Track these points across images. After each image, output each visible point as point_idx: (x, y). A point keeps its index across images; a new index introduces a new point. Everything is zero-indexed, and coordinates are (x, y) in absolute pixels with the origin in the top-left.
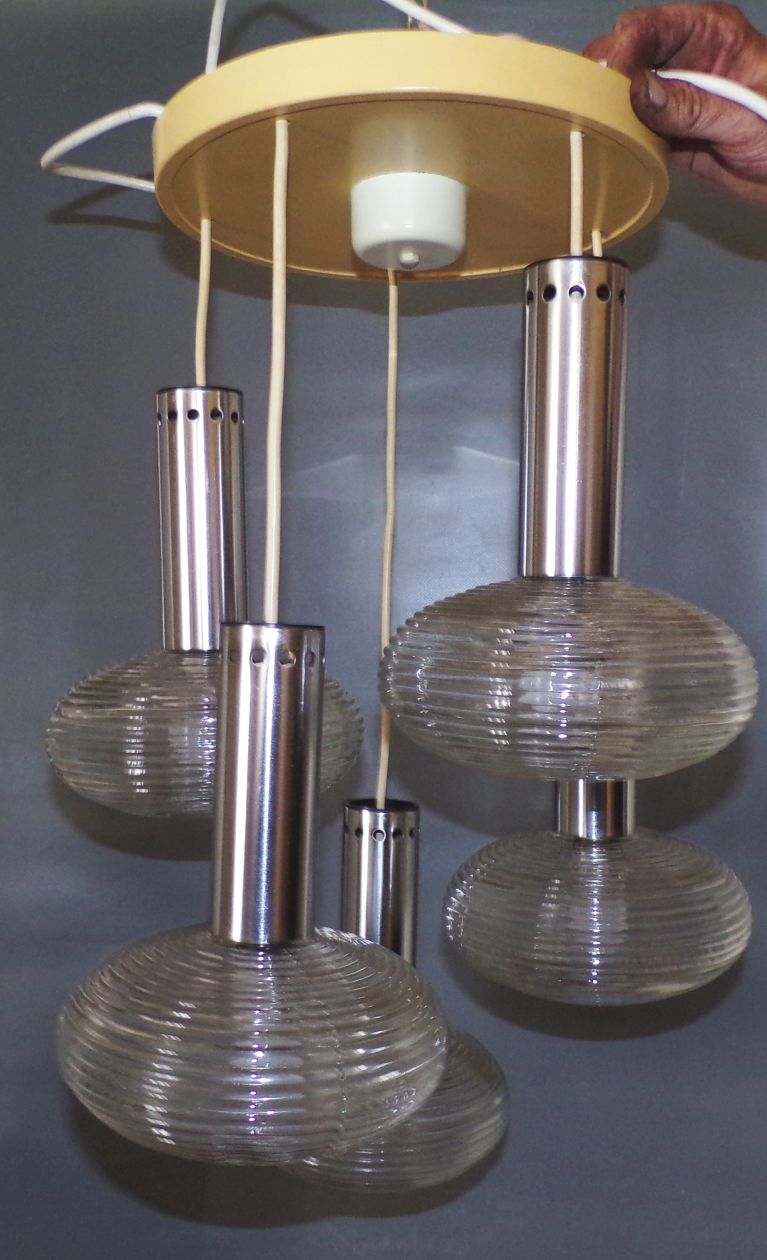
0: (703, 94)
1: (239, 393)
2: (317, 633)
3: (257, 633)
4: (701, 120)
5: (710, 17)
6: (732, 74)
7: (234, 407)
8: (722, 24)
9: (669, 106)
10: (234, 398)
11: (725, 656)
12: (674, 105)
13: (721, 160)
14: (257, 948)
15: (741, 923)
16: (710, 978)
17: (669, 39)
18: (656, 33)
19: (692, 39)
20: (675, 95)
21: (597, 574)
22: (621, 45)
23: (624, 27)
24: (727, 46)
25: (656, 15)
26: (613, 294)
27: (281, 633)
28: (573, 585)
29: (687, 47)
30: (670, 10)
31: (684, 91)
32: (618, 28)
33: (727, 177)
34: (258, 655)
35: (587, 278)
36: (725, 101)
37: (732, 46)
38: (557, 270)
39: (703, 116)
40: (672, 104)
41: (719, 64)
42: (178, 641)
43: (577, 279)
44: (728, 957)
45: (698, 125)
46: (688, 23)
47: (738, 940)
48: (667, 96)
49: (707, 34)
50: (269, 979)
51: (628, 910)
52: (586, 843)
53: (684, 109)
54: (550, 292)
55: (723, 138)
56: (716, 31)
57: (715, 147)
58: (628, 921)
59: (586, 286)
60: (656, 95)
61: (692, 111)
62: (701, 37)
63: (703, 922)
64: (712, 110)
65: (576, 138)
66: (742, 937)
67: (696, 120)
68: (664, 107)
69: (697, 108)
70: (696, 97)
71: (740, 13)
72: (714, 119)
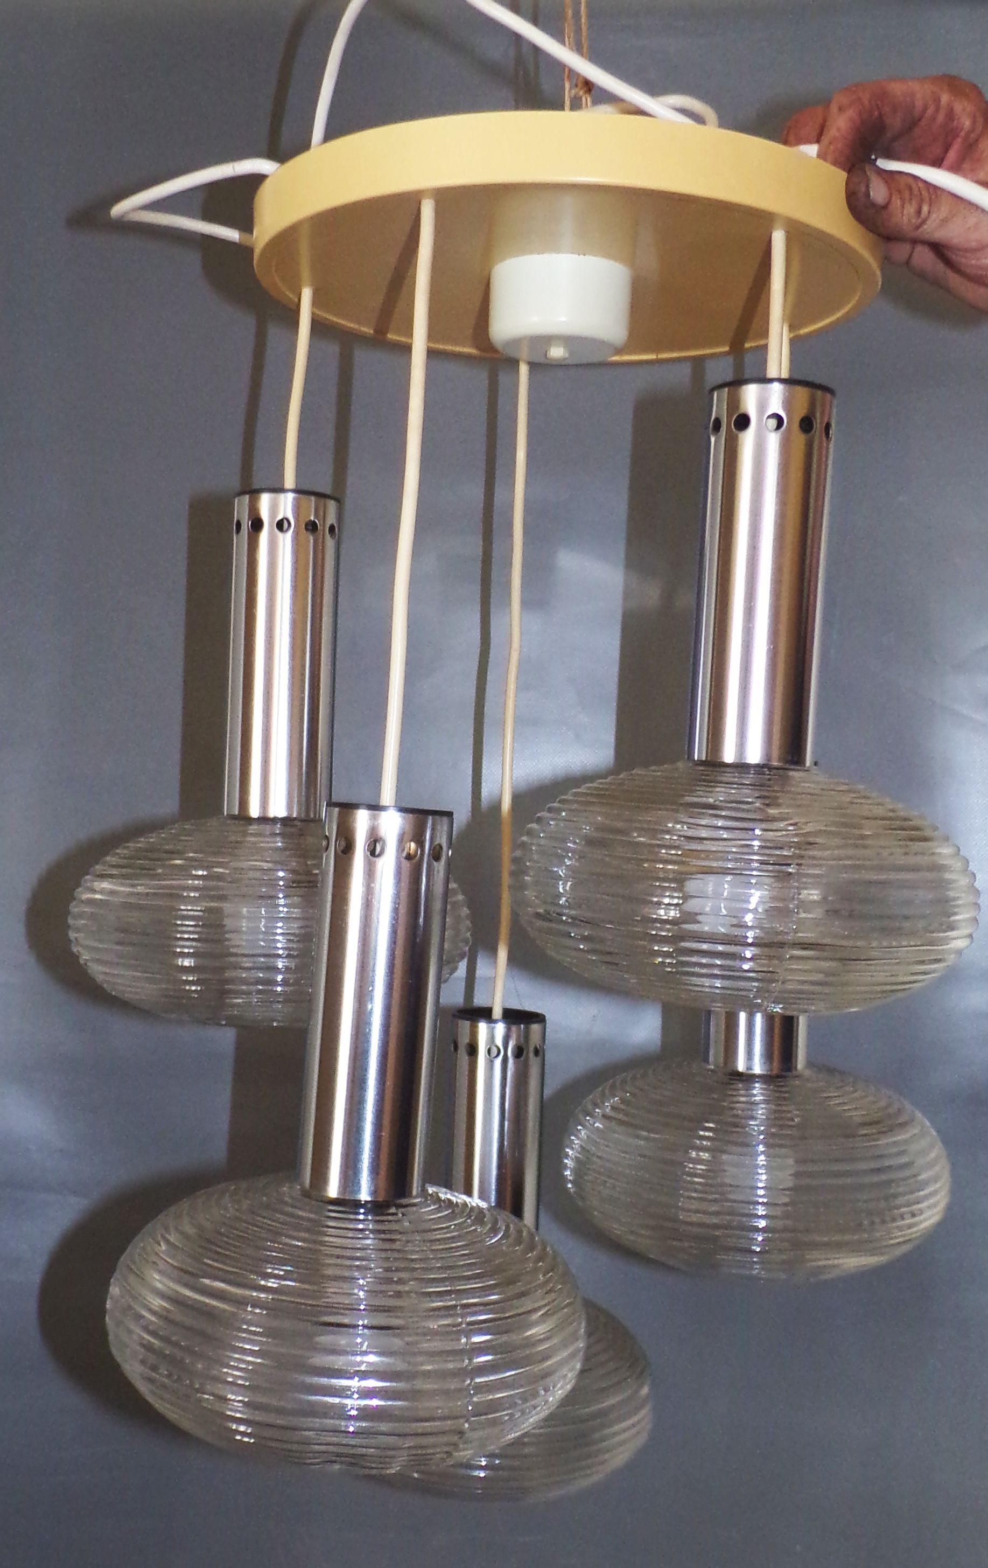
0: (934, 190)
1: (338, 500)
2: (445, 820)
3: (374, 818)
4: (929, 222)
5: (945, 98)
6: (966, 166)
7: (331, 519)
8: (958, 107)
9: (891, 207)
10: (332, 506)
11: (940, 868)
12: (899, 202)
13: (948, 263)
14: (357, 1204)
15: (938, 1185)
16: (899, 1252)
17: (895, 122)
18: (881, 116)
19: (923, 122)
20: (899, 192)
21: (787, 762)
22: (838, 129)
23: (841, 109)
24: (962, 134)
25: (881, 95)
26: (818, 425)
27: (404, 818)
28: (756, 773)
29: (917, 131)
30: (897, 89)
31: (910, 189)
32: (834, 108)
33: (954, 280)
34: (374, 847)
35: (788, 404)
36: (957, 198)
37: (969, 132)
38: (751, 395)
39: (934, 216)
40: (897, 202)
41: (952, 155)
42: (244, 803)
43: (776, 405)
44: (923, 1226)
45: (925, 227)
46: (919, 104)
47: (934, 1205)
48: (891, 195)
49: (941, 118)
50: (369, 1242)
51: (797, 1162)
52: (748, 1078)
53: (910, 209)
54: (743, 422)
55: (955, 241)
56: (950, 115)
57: (946, 252)
58: (797, 1175)
59: (787, 415)
60: (878, 193)
61: (919, 212)
62: (934, 119)
63: (892, 1181)
64: (943, 210)
65: (778, 239)
66: (938, 1202)
67: (924, 222)
68: (885, 207)
69: (925, 209)
70: (924, 193)
71: (980, 94)
72: (944, 221)
